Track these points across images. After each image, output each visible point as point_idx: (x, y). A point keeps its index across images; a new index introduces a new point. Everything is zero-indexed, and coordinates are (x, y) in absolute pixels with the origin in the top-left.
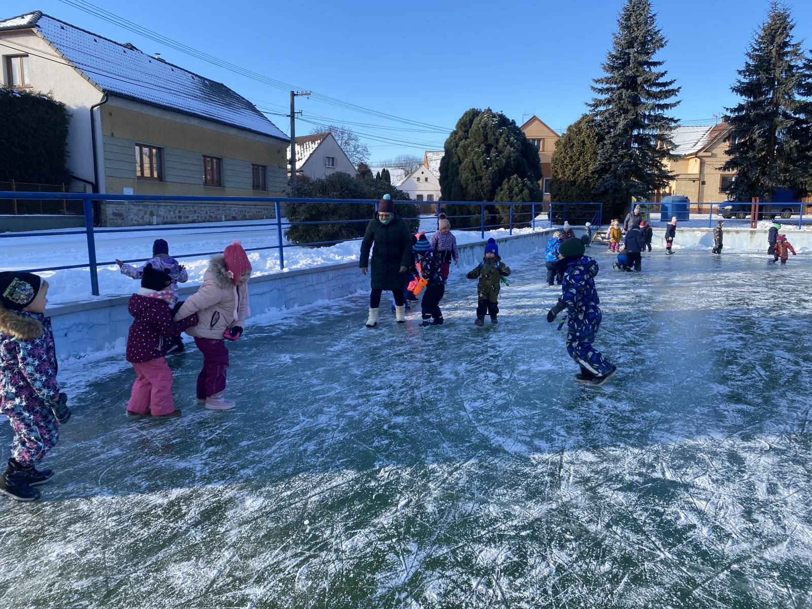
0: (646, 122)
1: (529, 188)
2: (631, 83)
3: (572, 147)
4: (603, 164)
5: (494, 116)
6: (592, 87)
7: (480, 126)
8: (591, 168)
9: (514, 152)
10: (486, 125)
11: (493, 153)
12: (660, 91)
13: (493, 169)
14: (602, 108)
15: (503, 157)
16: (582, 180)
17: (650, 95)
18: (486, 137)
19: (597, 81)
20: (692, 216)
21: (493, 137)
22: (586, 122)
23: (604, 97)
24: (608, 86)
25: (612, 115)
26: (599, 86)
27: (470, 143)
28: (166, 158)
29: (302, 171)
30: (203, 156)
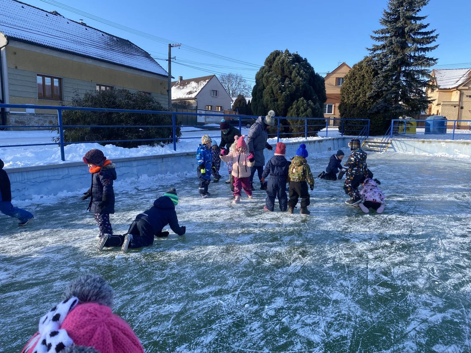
0: (412, 61)
1: (312, 108)
2: (400, 33)
3: (355, 79)
4: (376, 91)
5: (290, 55)
6: (371, 36)
7: (279, 62)
8: (368, 94)
9: (302, 81)
10: (283, 61)
11: (287, 82)
12: (423, 38)
13: (286, 93)
14: (379, 52)
15: (294, 85)
16: (361, 103)
17: (414, 41)
18: (283, 70)
19: (375, 33)
20: (449, 131)
21: (288, 70)
22: (366, 62)
23: (380, 43)
24: (384, 35)
25: (385, 56)
26: (377, 36)
27: (271, 74)
28: (64, 85)
29: (196, 99)
30: (97, 85)
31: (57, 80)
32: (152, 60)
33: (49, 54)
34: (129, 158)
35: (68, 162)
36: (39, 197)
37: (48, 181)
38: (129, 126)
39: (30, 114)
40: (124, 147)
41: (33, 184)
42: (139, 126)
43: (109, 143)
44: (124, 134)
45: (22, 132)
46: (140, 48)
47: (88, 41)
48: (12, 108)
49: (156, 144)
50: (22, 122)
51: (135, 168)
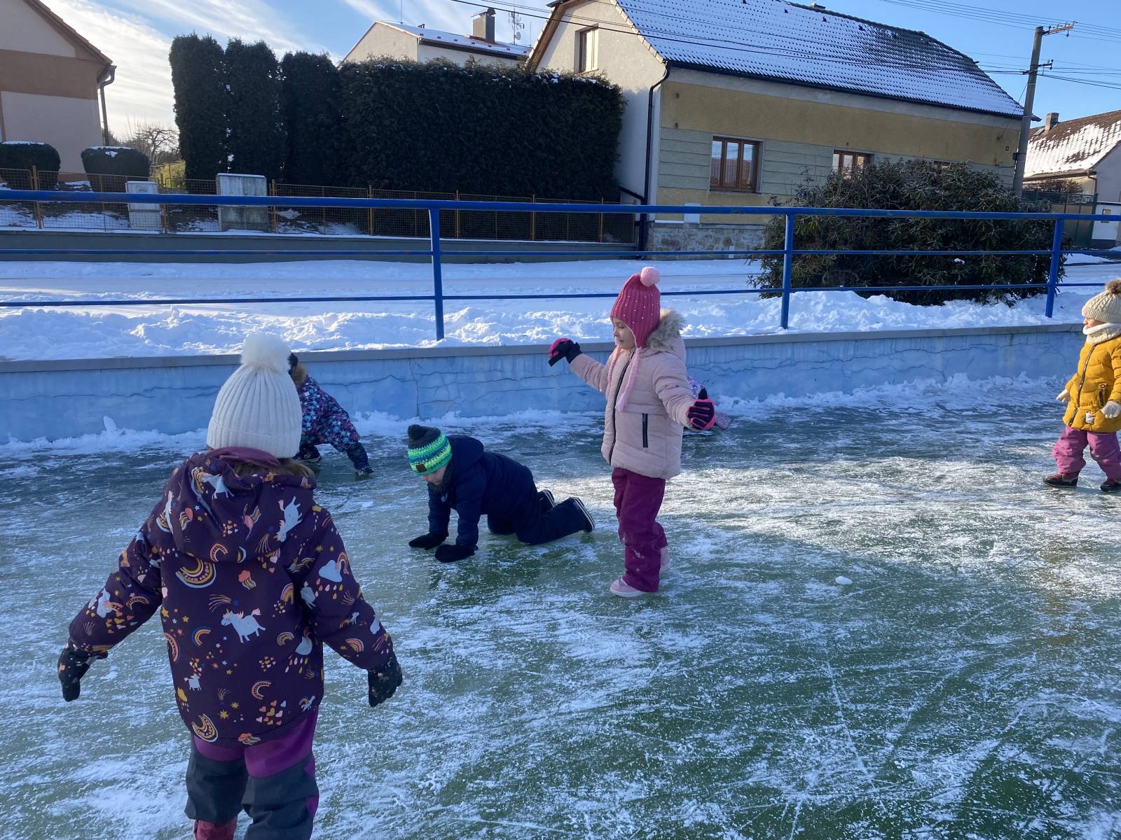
28: (765, 156)
29: (1094, 173)
30: (836, 152)
31: (751, 146)
32: (982, 76)
33: (742, 89)
34: (928, 331)
35: (795, 332)
36: (732, 400)
37: (752, 370)
38: (929, 252)
39: (691, 224)
40: (914, 303)
41: (723, 373)
42: (954, 252)
43: (877, 293)
44: (913, 271)
45: (674, 262)
46: (951, 49)
47: (826, 47)
48: (660, 215)
49: (992, 299)
50: (673, 243)
51: (939, 355)
